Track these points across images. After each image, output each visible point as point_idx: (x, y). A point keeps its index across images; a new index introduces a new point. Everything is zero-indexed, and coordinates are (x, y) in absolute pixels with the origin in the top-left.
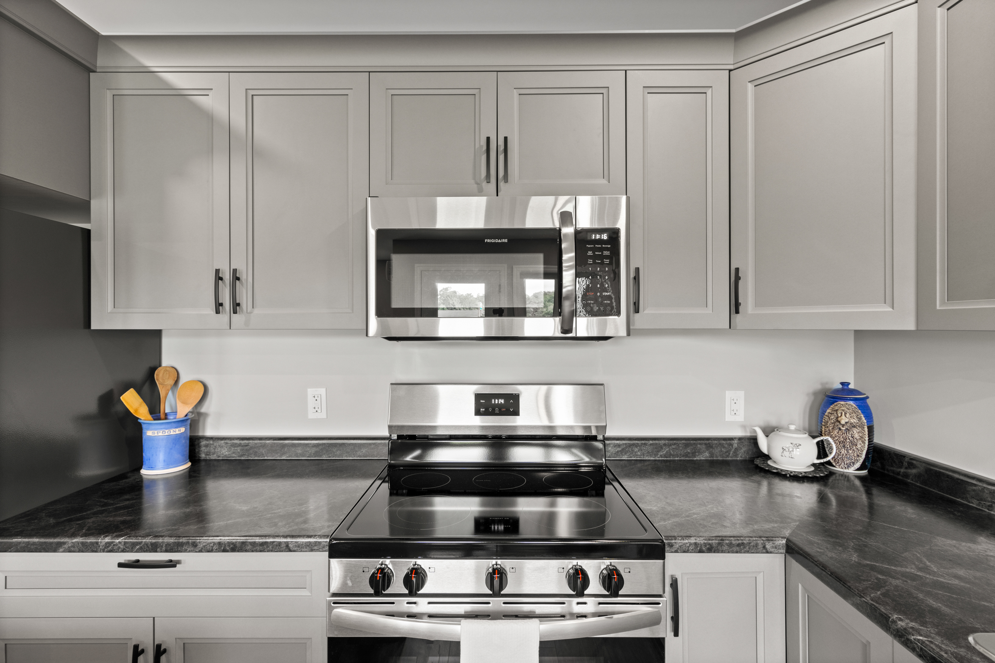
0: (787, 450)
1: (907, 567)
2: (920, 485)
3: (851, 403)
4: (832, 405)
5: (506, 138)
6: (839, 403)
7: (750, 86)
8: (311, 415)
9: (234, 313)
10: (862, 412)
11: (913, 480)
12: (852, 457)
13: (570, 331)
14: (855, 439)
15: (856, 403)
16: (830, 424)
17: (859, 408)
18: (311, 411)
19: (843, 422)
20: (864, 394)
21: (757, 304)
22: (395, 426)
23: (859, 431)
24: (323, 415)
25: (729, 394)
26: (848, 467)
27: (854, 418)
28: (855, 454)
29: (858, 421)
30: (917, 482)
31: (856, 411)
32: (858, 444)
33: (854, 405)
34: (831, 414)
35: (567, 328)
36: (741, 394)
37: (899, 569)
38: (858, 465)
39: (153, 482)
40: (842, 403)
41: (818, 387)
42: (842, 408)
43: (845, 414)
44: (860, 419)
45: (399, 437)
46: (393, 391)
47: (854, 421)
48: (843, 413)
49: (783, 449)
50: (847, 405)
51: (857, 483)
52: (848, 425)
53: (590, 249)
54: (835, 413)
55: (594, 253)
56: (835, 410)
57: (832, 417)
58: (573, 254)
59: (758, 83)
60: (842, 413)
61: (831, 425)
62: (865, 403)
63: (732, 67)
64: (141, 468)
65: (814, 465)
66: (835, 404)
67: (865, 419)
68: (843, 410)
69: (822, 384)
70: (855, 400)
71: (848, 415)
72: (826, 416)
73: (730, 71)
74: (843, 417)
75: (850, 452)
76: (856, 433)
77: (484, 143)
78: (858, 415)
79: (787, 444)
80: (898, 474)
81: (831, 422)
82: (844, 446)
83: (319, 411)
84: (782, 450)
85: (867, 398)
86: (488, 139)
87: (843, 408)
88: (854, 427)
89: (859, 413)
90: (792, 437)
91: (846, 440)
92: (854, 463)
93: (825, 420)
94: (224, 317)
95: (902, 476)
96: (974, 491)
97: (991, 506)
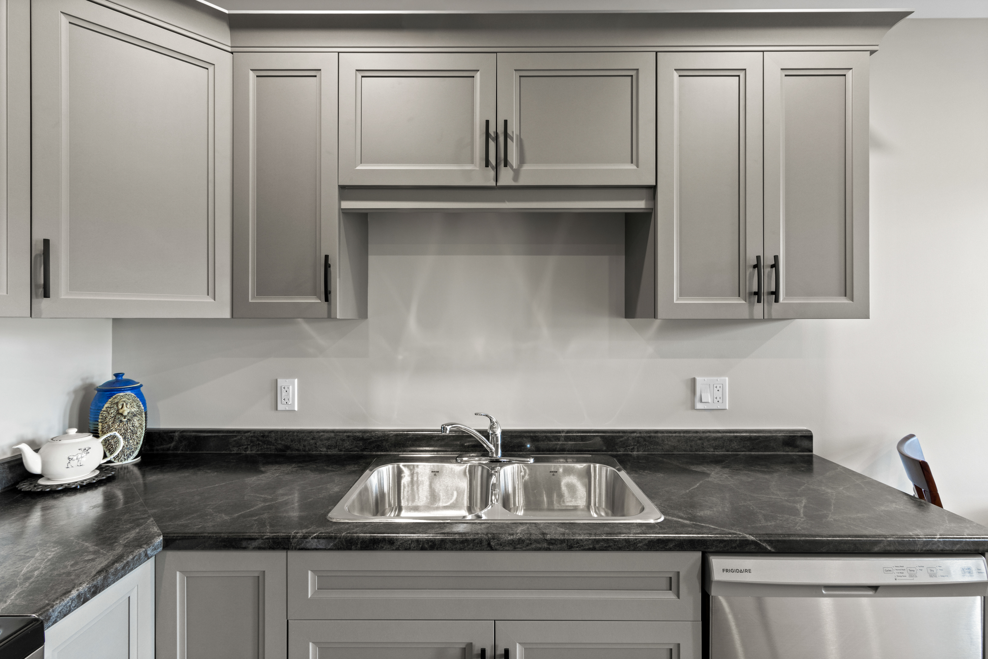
0: (75, 458)
1: (257, 505)
2: (190, 452)
3: (129, 393)
4: (110, 399)
6: (119, 395)
10: (140, 400)
11: (183, 451)
12: (132, 447)
14: (136, 427)
15: (134, 392)
16: (109, 419)
17: (137, 396)
19: (125, 413)
20: (138, 383)
23: (139, 418)
26: (127, 458)
27: (134, 407)
28: (135, 442)
29: (138, 410)
30: (187, 451)
31: (136, 400)
32: (138, 431)
33: (133, 394)
34: (111, 408)
37: (255, 508)
38: (136, 453)
40: (121, 394)
41: (78, 383)
42: (122, 400)
43: (127, 404)
44: (139, 407)
47: (134, 410)
48: (125, 404)
49: (69, 458)
50: (127, 396)
51: (134, 470)
52: (130, 415)
54: (115, 406)
56: (114, 403)
57: (112, 411)
60: (123, 404)
61: (111, 420)
62: (139, 391)
65: (99, 467)
66: (114, 397)
67: (143, 406)
68: (124, 401)
69: (82, 379)
70: (132, 389)
71: (128, 406)
72: (104, 411)
74: (125, 408)
75: (131, 441)
76: (136, 421)
78: (137, 404)
79: (73, 452)
80: (168, 449)
81: (110, 416)
82: (125, 438)
84: (68, 461)
85: (141, 386)
87: (124, 399)
88: (135, 415)
89: (138, 401)
90: (78, 443)
91: (127, 431)
92: (132, 452)
93: (102, 416)
95: (172, 450)
96: (235, 441)
97: (247, 448)
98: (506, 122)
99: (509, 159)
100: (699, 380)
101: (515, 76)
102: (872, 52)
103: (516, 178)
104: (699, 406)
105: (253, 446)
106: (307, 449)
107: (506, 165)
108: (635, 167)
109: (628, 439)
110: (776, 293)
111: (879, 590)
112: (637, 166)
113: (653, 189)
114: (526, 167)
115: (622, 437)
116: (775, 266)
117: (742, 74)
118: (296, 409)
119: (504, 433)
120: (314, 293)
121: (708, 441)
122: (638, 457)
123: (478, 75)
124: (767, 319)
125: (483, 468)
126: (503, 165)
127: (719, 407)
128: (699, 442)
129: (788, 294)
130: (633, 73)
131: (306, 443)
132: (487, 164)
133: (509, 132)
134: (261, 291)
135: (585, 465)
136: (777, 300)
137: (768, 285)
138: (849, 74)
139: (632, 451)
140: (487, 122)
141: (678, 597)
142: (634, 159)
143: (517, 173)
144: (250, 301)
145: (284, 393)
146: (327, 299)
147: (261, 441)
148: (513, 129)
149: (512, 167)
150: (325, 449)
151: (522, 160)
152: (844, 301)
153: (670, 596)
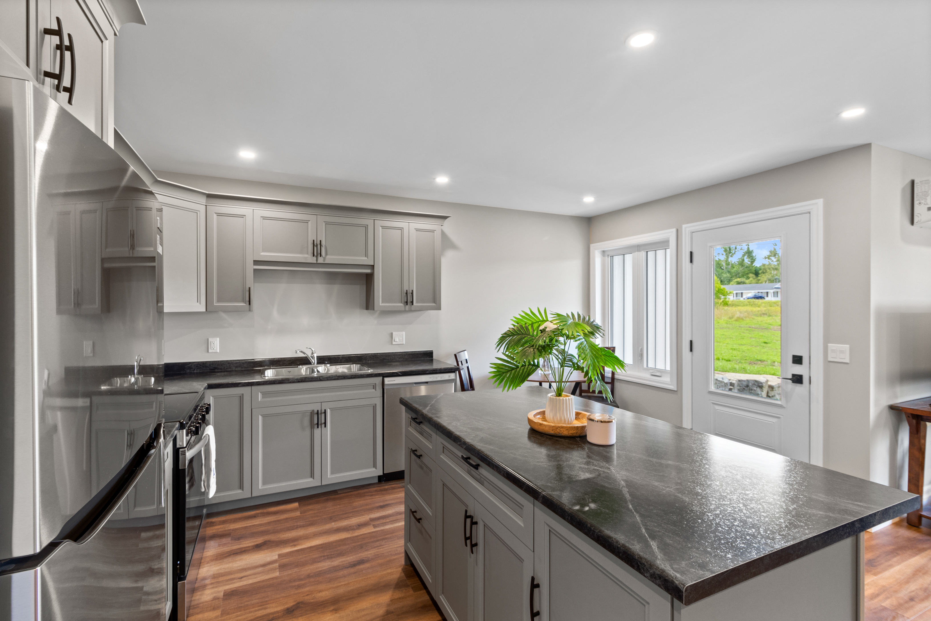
96: (188, 367)
97: (194, 370)
98: (321, 241)
99: (322, 254)
100: (394, 333)
101: (324, 224)
102: (442, 225)
103: (324, 260)
104: (394, 343)
105: (198, 368)
106: (225, 368)
107: (321, 256)
108: (367, 259)
109: (367, 357)
110: (412, 302)
111: (428, 383)
112: (368, 258)
113: (373, 266)
114: (328, 257)
115: (364, 356)
116: (412, 293)
117: (402, 229)
118: (218, 351)
119: (317, 357)
120: (243, 301)
121: (397, 356)
122: (371, 363)
123: (310, 222)
124: (411, 311)
125: (310, 368)
126: (319, 255)
127: (401, 343)
128: (394, 356)
129: (417, 302)
130: (366, 226)
131: (225, 366)
132: (314, 256)
133: (322, 244)
134: (219, 301)
135: (349, 365)
136: (412, 304)
137: (409, 300)
138: (435, 232)
139: (368, 361)
140: (314, 241)
141: (376, 390)
142: (366, 255)
143: (324, 258)
144: (215, 304)
145: (212, 344)
146: (250, 304)
147: (202, 366)
148: (323, 243)
149: (323, 257)
150: (234, 368)
151: (326, 254)
152: (434, 304)
153: (374, 390)
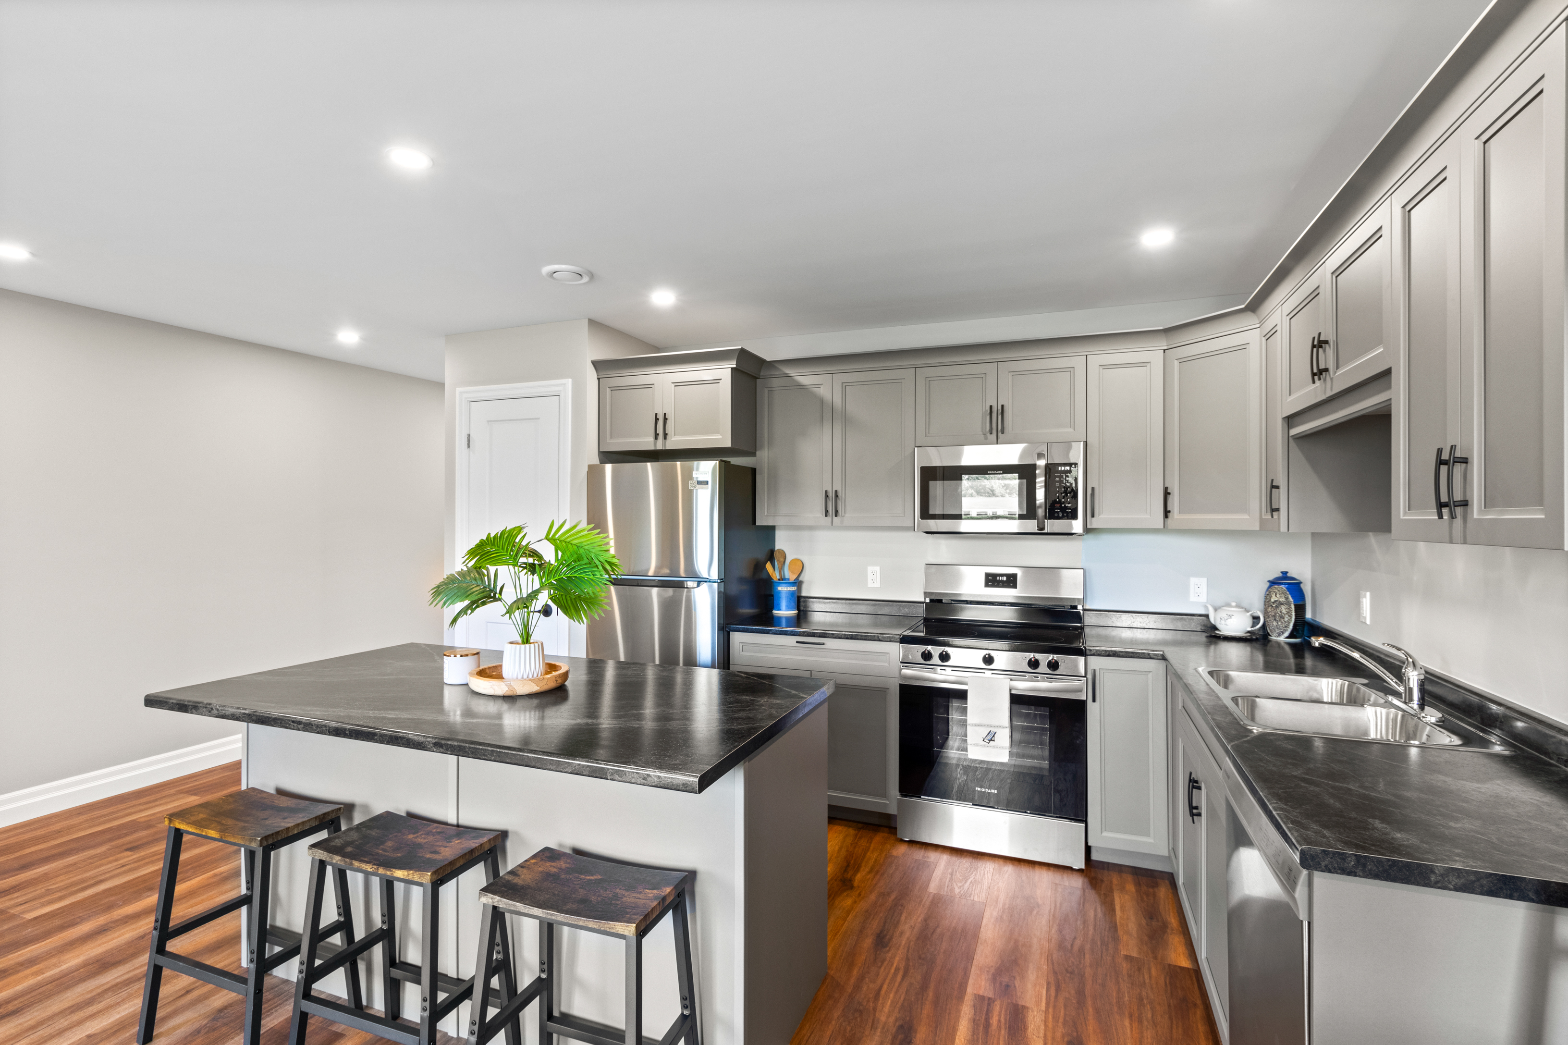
0: (1229, 620)
3: (1283, 586)
5: (1003, 406)
6: (1274, 587)
7: (1176, 363)
8: (870, 585)
9: (836, 516)
10: (1290, 593)
12: (1283, 628)
13: (1043, 529)
14: (1283, 613)
15: (1293, 586)
18: (870, 581)
19: (1273, 600)
20: (1298, 579)
21: (1180, 512)
22: (929, 593)
23: (1286, 607)
24: (878, 585)
25: (1193, 581)
26: (1279, 635)
27: (1282, 598)
28: (1285, 625)
29: (1285, 600)
31: (1286, 593)
32: (1290, 617)
33: (1287, 588)
34: (1268, 595)
35: (1041, 528)
36: (1203, 581)
38: (1287, 634)
39: (779, 618)
40: (1277, 586)
43: (1276, 594)
44: (1287, 598)
45: (931, 600)
46: (926, 569)
47: (1283, 600)
49: (1220, 618)
50: (1279, 588)
51: (1287, 648)
52: (1277, 603)
53: (1057, 477)
54: (1270, 594)
55: (1060, 479)
56: (1270, 592)
57: (1268, 598)
58: (1043, 479)
59: (1182, 361)
60: (1274, 594)
61: (1267, 604)
62: (1298, 586)
63: (1165, 348)
64: (772, 609)
65: (1249, 632)
66: (1271, 587)
67: (1292, 599)
68: (1275, 592)
70: (1292, 584)
71: (1278, 595)
73: (1164, 350)
74: (1274, 596)
75: (1279, 623)
76: (1283, 609)
77: (988, 408)
78: (1286, 596)
79: (1223, 615)
81: (1267, 601)
82: (1275, 620)
83: (875, 582)
84: (1226, 620)
85: (1301, 583)
86: (991, 407)
87: (1275, 590)
88: (1282, 604)
90: (1228, 610)
91: (1276, 614)
92: (1283, 633)
94: (829, 519)
99: (1328, 368)
101: (1332, 279)
103: (1331, 387)
114: (1337, 373)
118: (1368, 623)
148: (1330, 336)
149: (1330, 376)
151: (1337, 366)
